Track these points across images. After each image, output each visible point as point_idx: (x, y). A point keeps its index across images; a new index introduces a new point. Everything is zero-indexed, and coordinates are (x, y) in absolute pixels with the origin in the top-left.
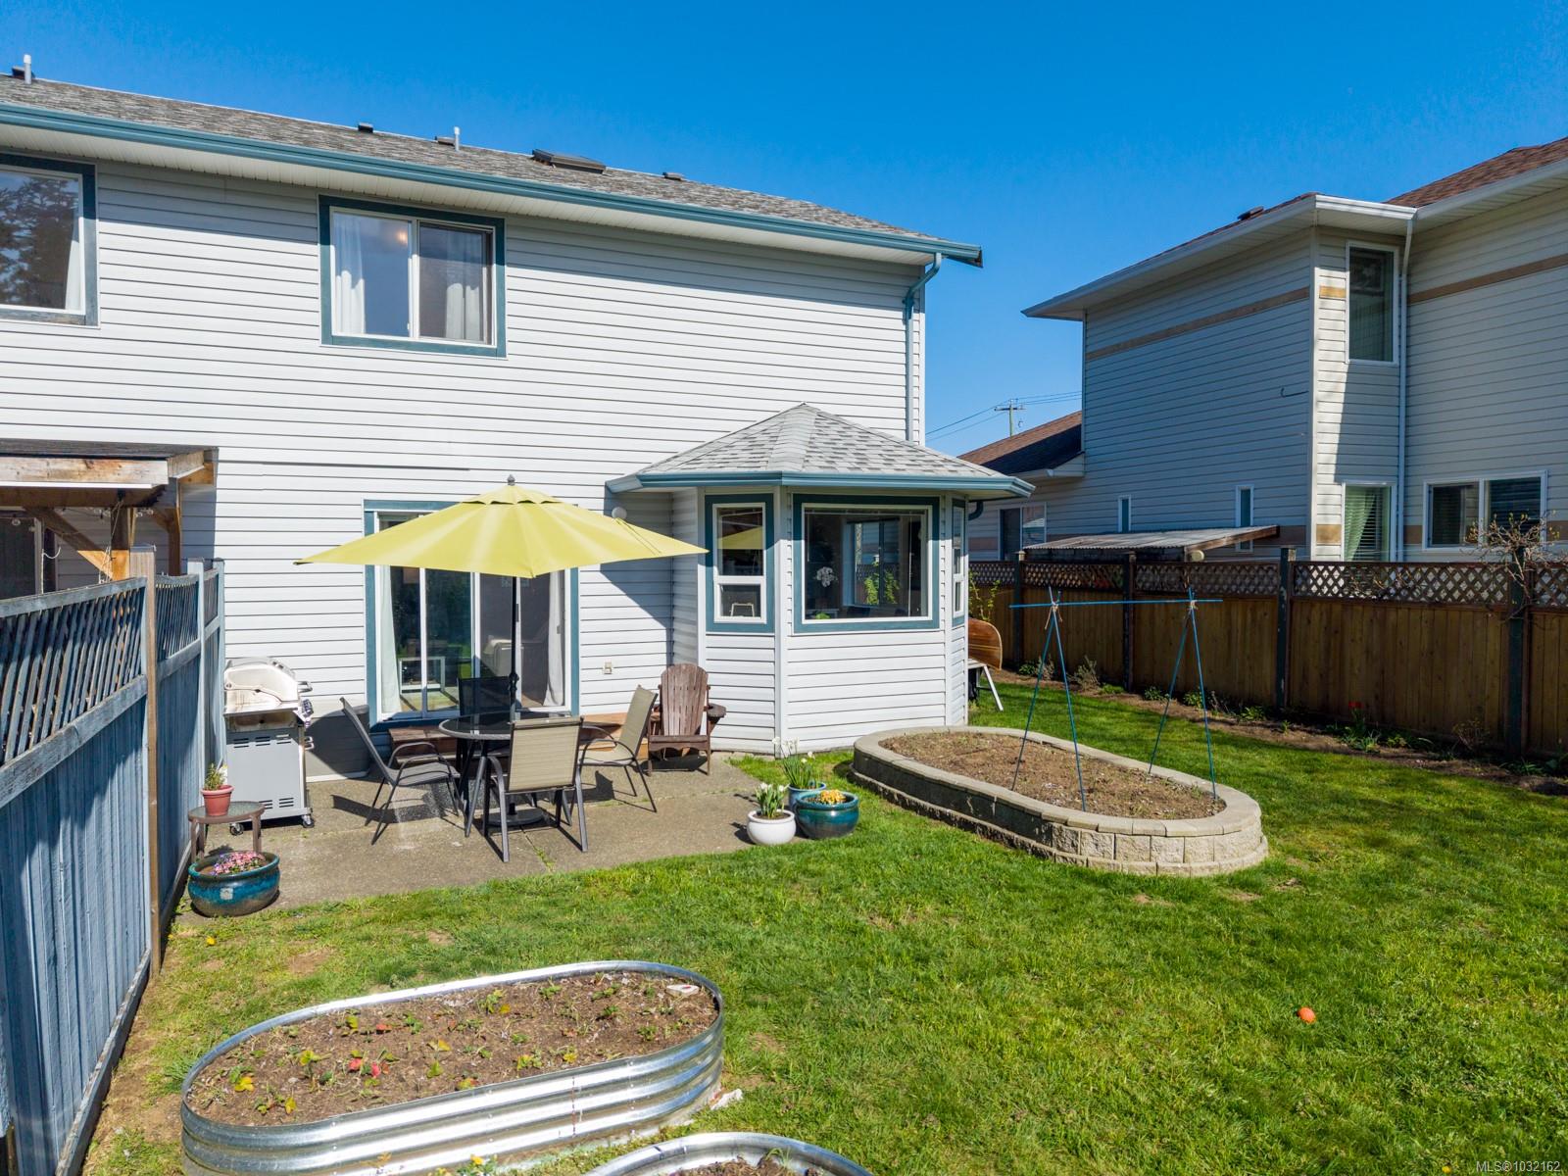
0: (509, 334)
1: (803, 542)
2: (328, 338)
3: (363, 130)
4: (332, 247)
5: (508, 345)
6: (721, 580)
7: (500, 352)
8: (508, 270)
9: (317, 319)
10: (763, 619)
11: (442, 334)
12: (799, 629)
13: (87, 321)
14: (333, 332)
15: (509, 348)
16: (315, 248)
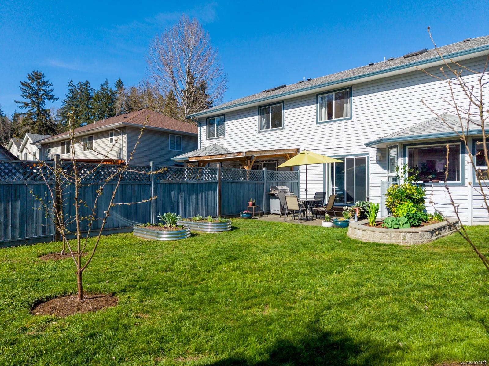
0: (353, 113)
1: (407, 158)
2: (317, 123)
4: (318, 104)
7: (351, 118)
8: (353, 98)
9: (316, 120)
11: (342, 116)
13: (283, 129)
14: (319, 122)
15: (353, 117)
16: (315, 105)
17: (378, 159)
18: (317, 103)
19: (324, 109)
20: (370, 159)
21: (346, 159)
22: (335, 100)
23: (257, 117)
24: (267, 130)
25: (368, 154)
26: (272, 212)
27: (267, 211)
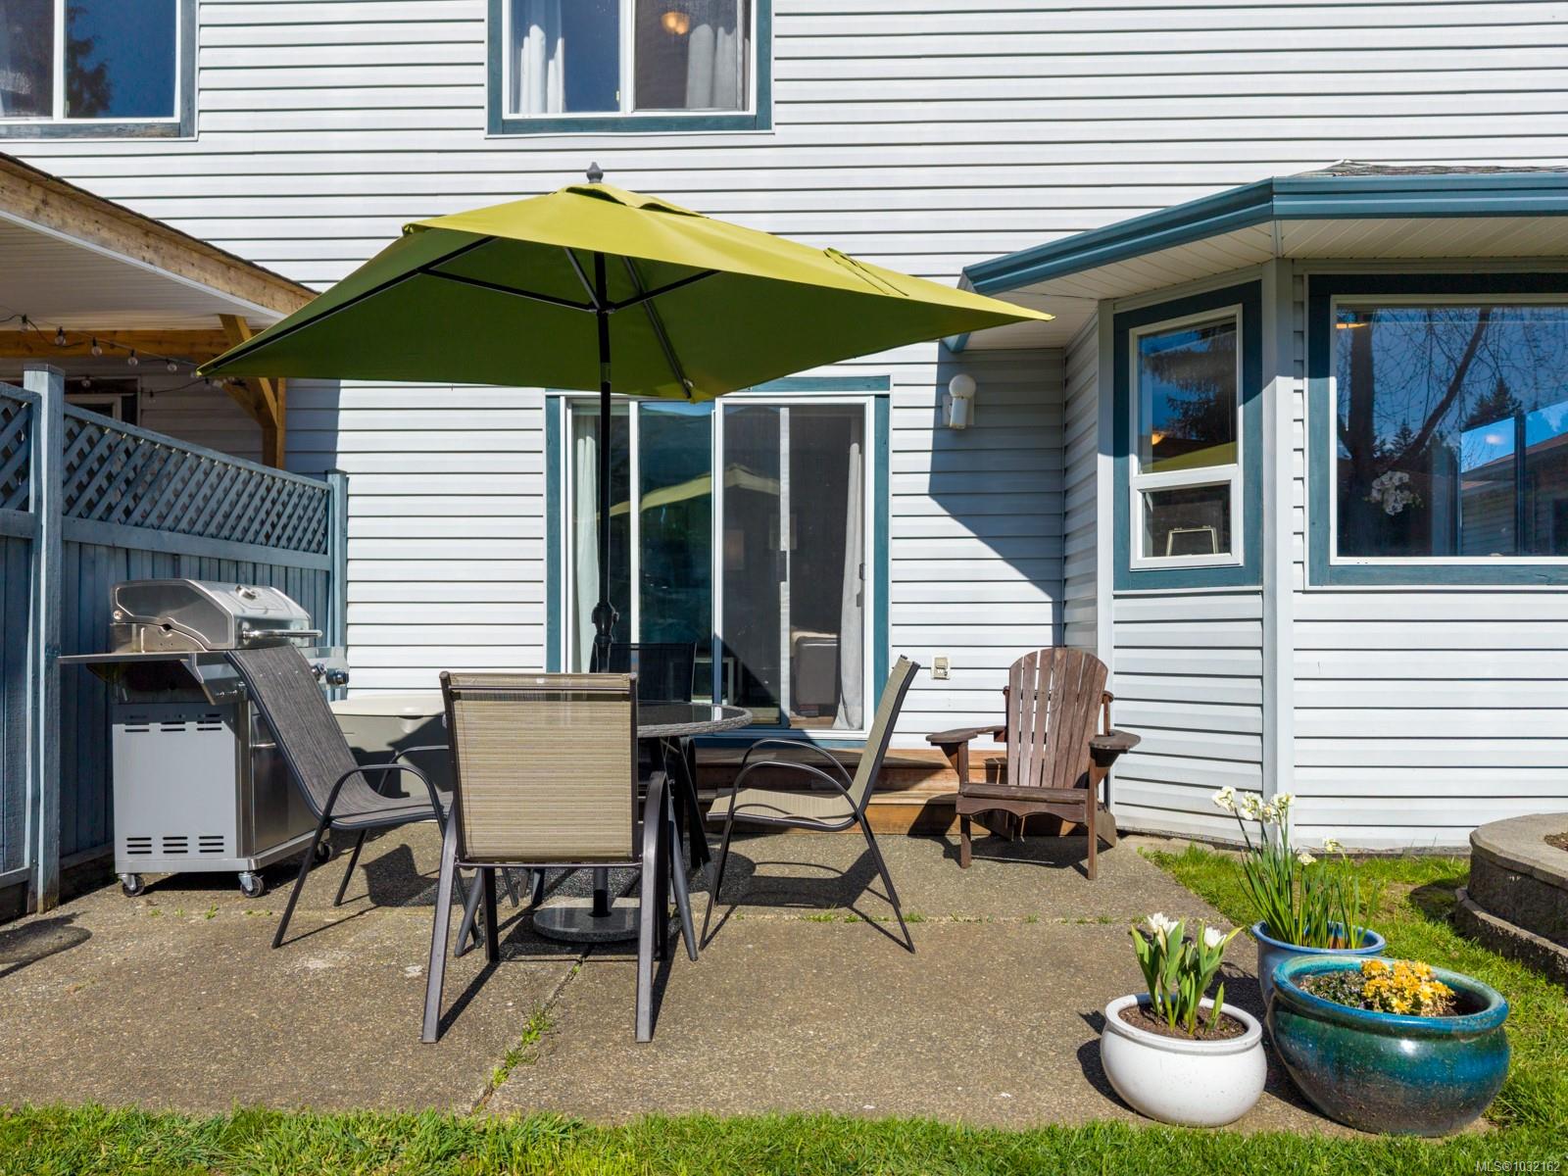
0: (778, 91)
2: (498, 125)
5: (776, 110)
6: (1143, 480)
7: (761, 122)
9: (481, 96)
10: (1237, 556)
12: (1322, 575)
17: (955, 417)
20: (896, 418)
21: (726, 407)
25: (884, 381)
26: (125, 863)
27: (73, 861)
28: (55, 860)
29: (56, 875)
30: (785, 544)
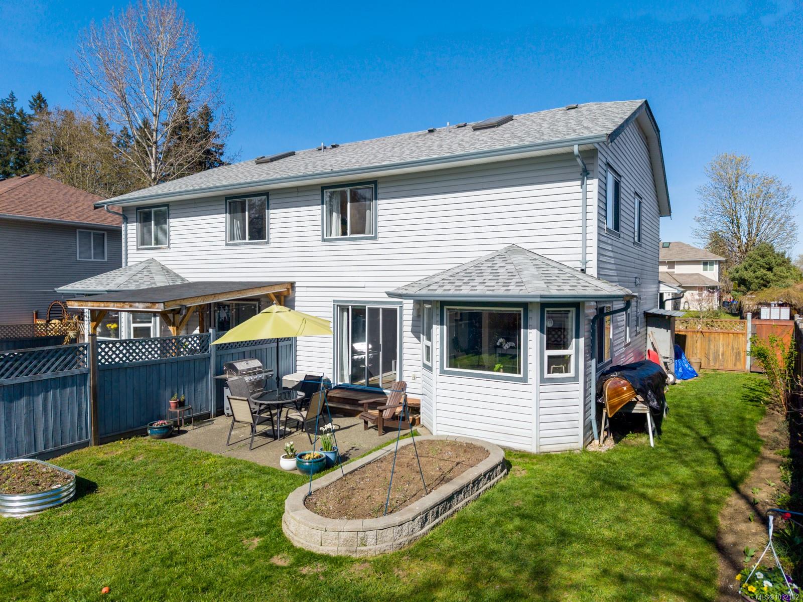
0: (379, 229)
1: (445, 327)
2: (323, 240)
3: (431, 131)
4: (325, 206)
6: (425, 342)
7: (375, 238)
8: (379, 202)
9: (321, 233)
10: (430, 364)
11: (363, 232)
12: (443, 372)
13: (267, 243)
14: (325, 237)
15: (380, 235)
16: (320, 207)
17: (415, 314)
18: (323, 204)
19: (335, 215)
20: (405, 312)
21: (368, 308)
22: (352, 201)
23: (224, 215)
24: (241, 241)
25: (401, 303)
26: (226, 411)
27: (219, 410)
28: (215, 410)
29: (215, 412)
30: (381, 342)
